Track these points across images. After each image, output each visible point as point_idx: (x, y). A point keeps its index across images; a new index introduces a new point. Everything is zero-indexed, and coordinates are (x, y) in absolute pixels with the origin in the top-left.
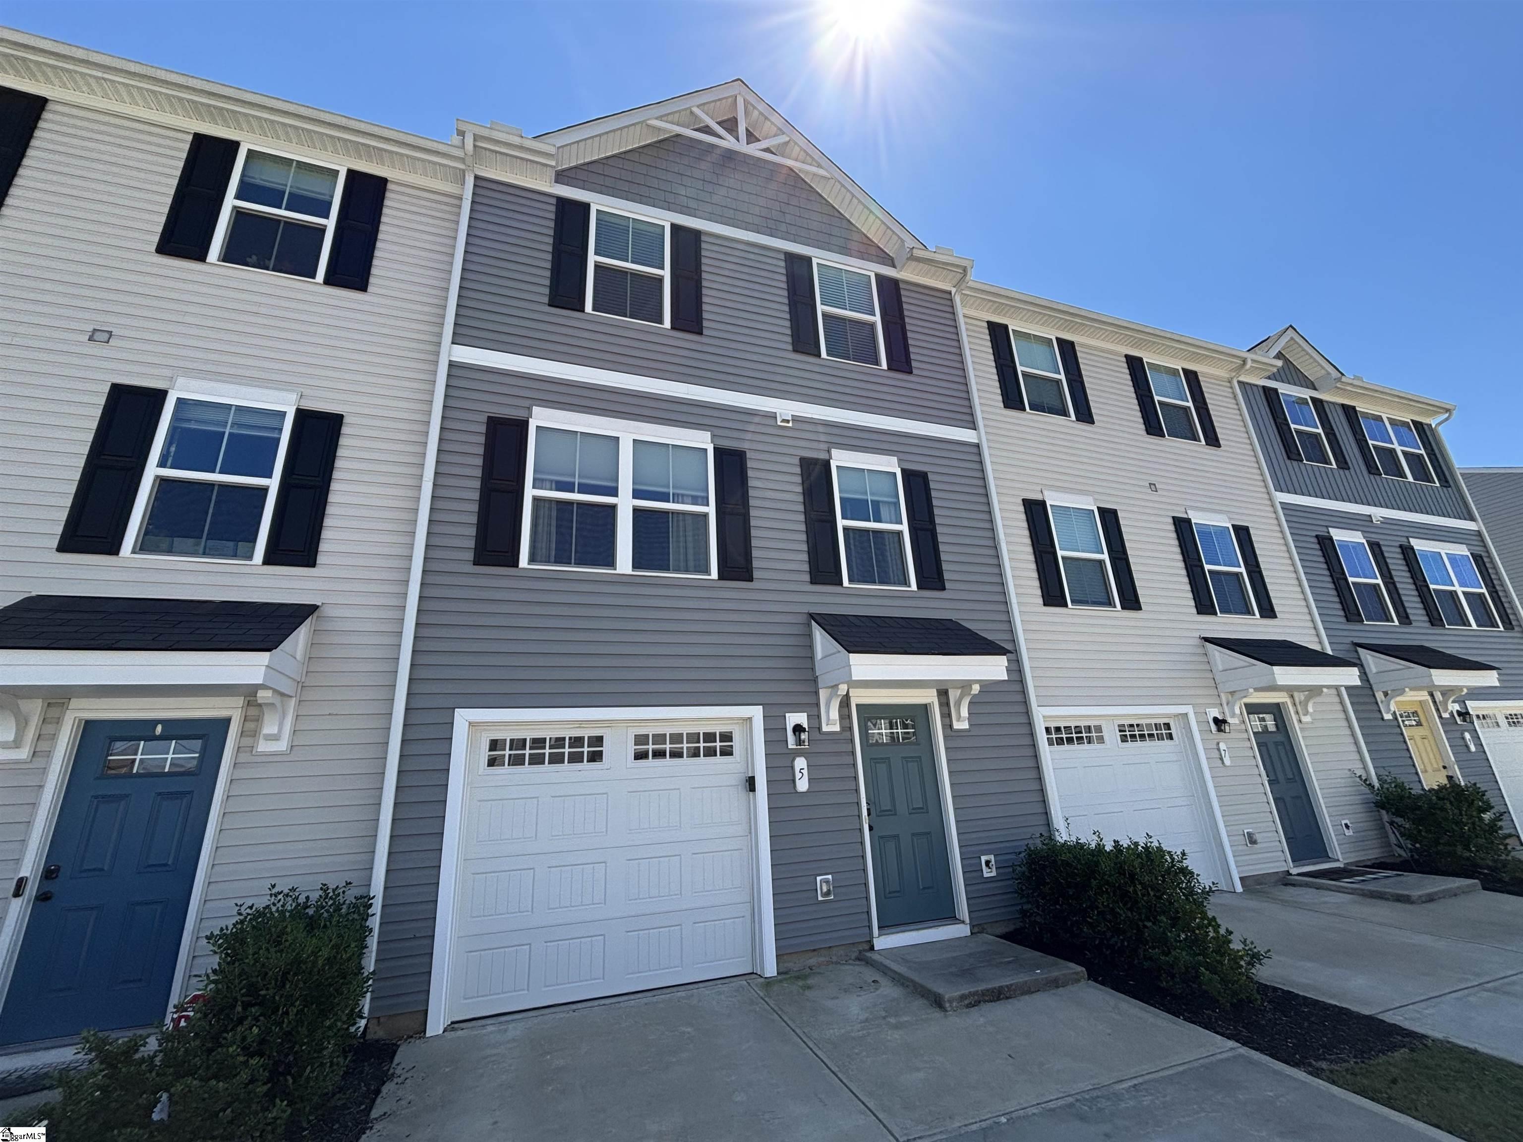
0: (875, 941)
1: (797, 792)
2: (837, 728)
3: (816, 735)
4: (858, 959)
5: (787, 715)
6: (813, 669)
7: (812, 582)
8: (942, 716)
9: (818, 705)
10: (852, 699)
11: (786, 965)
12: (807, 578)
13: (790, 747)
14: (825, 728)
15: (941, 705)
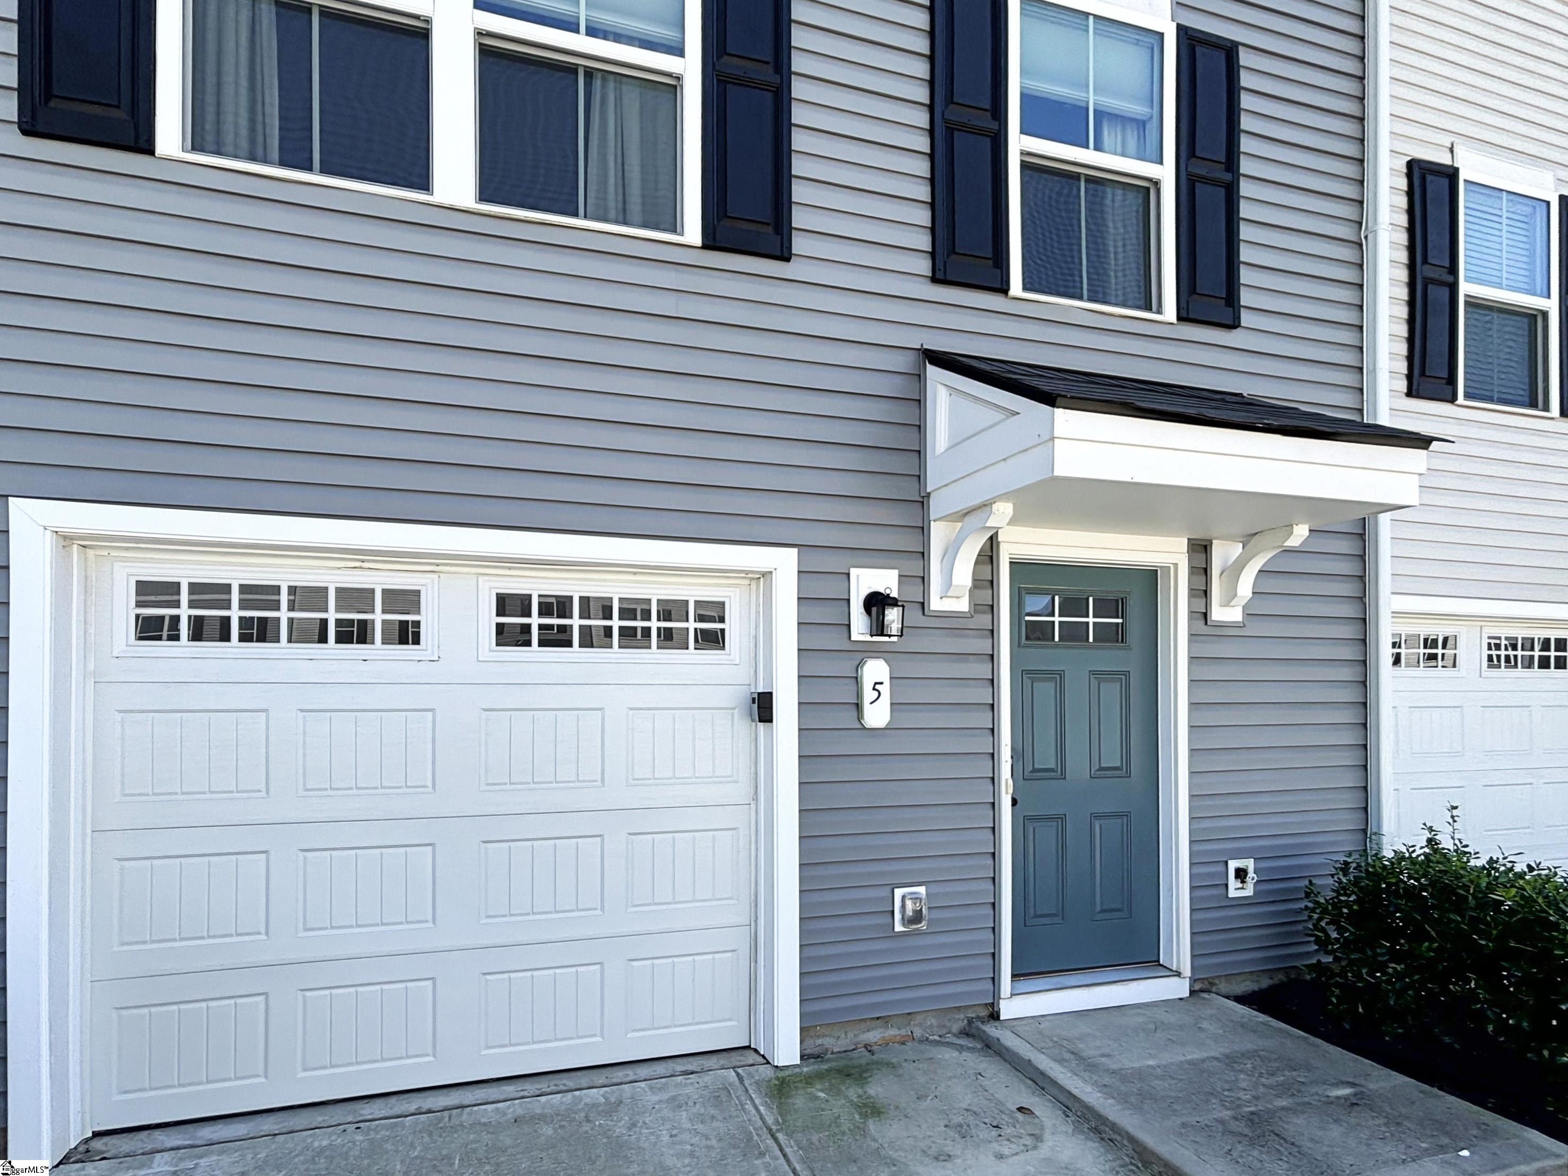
0: (1003, 1004)
1: (865, 728)
2: (963, 605)
3: (915, 617)
4: (966, 1033)
5: (854, 572)
6: (920, 478)
7: (935, 279)
8: (1193, 593)
9: (924, 555)
10: (1003, 548)
11: (819, 1041)
12: (923, 266)
13: (855, 637)
14: (936, 604)
15: (1193, 570)
